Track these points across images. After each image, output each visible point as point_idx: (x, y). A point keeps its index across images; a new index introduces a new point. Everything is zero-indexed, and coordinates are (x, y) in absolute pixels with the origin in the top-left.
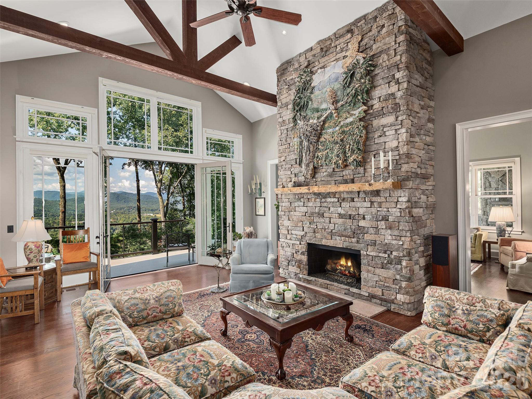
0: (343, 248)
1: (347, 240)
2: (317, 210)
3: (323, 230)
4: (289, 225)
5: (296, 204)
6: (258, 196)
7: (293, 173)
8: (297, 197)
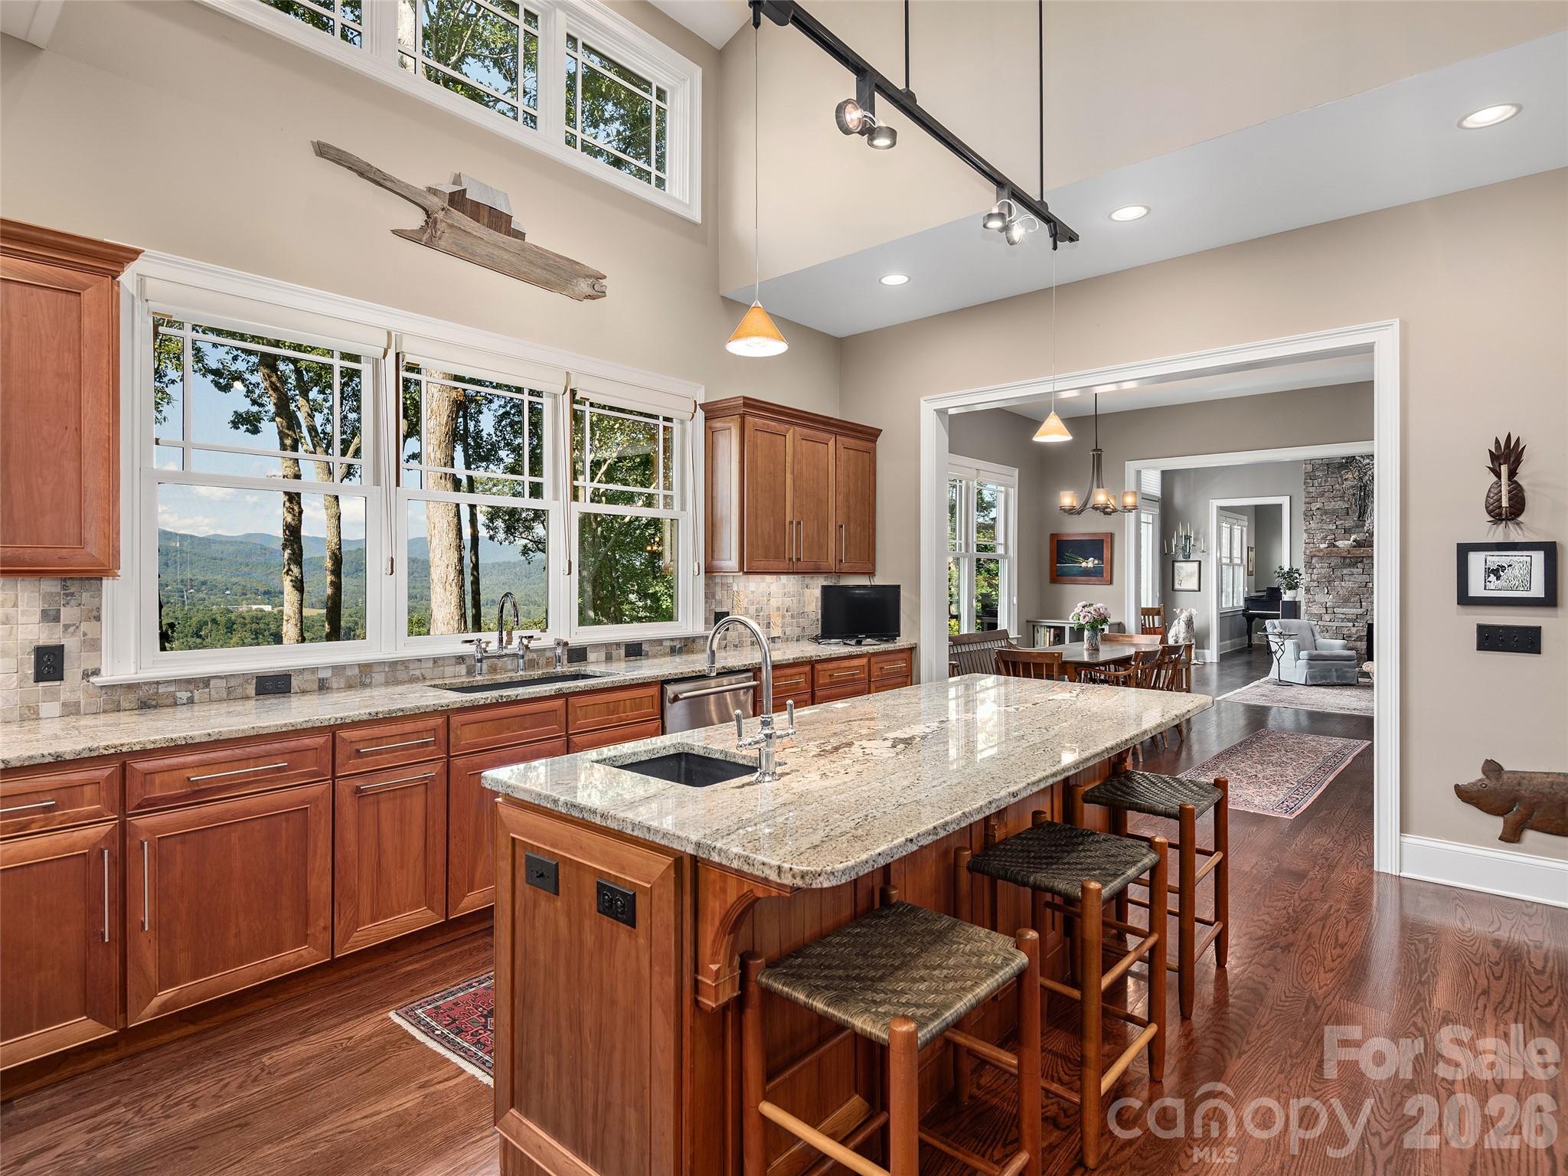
4: (1329, 600)
5: (1345, 571)
6: (1181, 558)
7: (1340, 527)
8: (1348, 560)
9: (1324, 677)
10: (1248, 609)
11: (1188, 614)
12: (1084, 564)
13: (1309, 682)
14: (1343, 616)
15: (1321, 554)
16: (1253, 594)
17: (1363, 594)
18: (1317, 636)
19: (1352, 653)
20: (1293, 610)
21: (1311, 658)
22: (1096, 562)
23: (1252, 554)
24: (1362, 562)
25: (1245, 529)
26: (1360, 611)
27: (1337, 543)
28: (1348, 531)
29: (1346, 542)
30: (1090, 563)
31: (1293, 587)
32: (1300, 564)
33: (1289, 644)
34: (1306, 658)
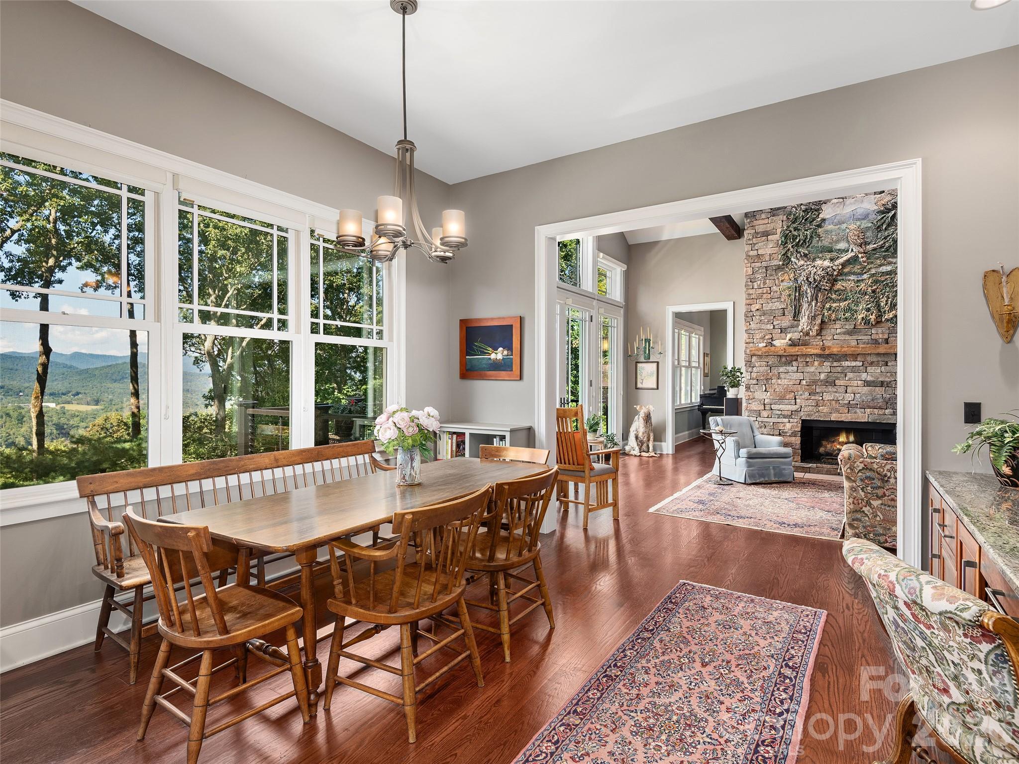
0: (868, 423)
1: (876, 413)
2: (823, 376)
3: (834, 402)
4: (767, 397)
5: (782, 369)
6: (642, 359)
7: (776, 327)
8: (784, 359)
9: (762, 476)
10: (702, 404)
11: (646, 411)
12: (493, 356)
13: (749, 481)
14: (779, 413)
15: (760, 353)
16: (708, 392)
17: (798, 391)
18: (756, 432)
19: (788, 450)
20: (735, 407)
21: (750, 457)
22: (506, 352)
23: (708, 359)
24: (796, 360)
25: (701, 338)
26: (794, 408)
27: (774, 343)
28: (783, 330)
29: (783, 341)
30: (499, 355)
31: (735, 385)
32: (741, 364)
33: (730, 441)
34: (746, 456)
